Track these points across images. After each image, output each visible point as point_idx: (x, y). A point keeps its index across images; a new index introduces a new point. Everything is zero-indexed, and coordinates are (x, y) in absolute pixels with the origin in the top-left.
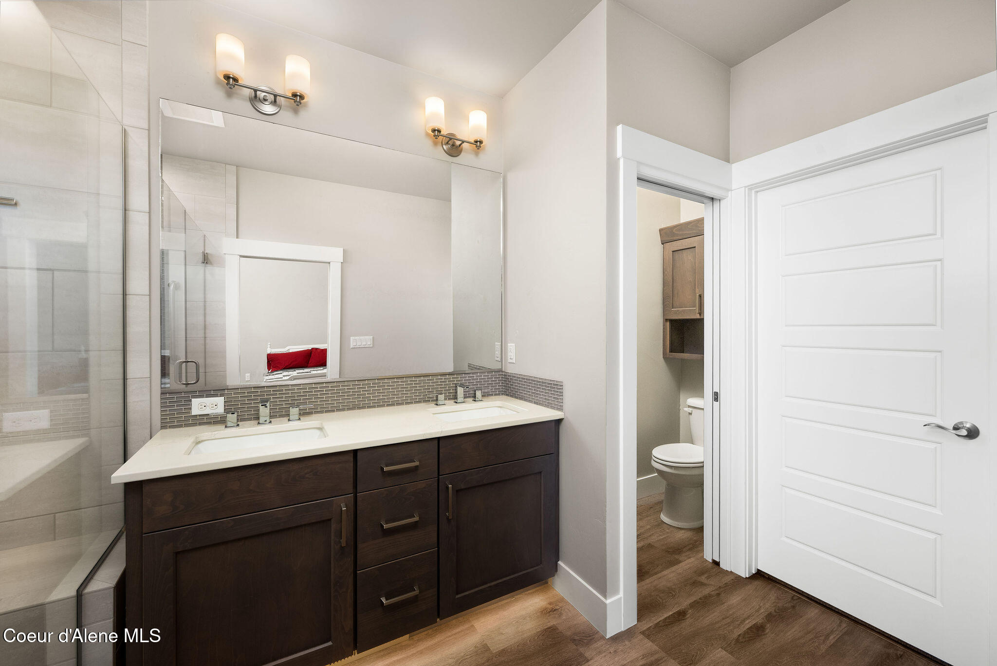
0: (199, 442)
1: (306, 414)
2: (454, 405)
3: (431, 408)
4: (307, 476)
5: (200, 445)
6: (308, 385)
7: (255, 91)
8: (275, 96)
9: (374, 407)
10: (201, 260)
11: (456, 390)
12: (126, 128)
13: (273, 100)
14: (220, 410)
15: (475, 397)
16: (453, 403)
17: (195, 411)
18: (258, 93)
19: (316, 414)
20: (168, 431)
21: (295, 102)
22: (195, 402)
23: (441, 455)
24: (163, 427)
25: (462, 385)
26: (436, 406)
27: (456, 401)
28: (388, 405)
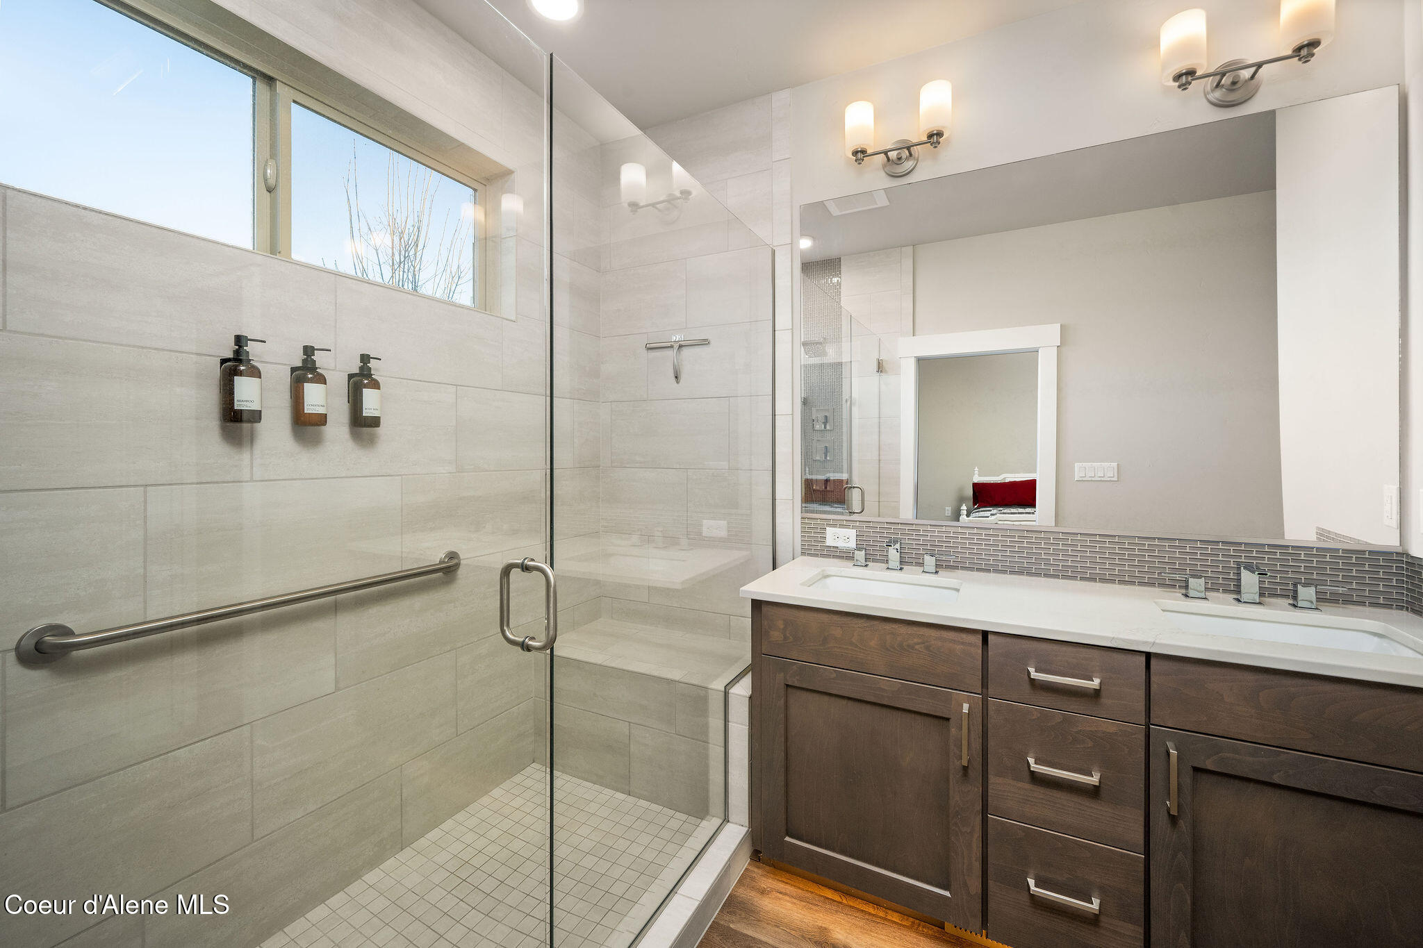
0: (828, 576)
1: (951, 568)
2: (1234, 605)
3: (1174, 600)
4: (917, 647)
5: (828, 581)
6: (953, 528)
7: (886, 153)
8: (908, 148)
9: (1056, 577)
10: (876, 369)
11: (1239, 574)
12: (774, 248)
13: (908, 154)
14: (852, 544)
15: (1295, 597)
16: (1232, 600)
17: (830, 542)
18: (890, 154)
19: (963, 570)
20: (806, 558)
21: (931, 145)
22: (830, 531)
23: (1154, 687)
24: (803, 554)
25: (1250, 568)
26: (1183, 597)
27: (1239, 597)
28: (1082, 579)
